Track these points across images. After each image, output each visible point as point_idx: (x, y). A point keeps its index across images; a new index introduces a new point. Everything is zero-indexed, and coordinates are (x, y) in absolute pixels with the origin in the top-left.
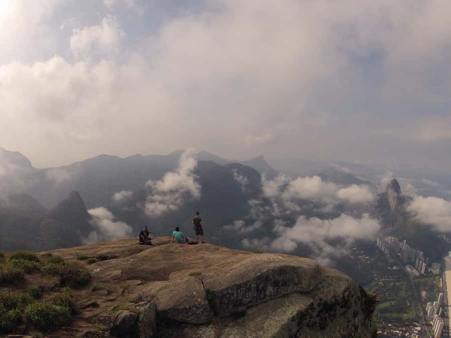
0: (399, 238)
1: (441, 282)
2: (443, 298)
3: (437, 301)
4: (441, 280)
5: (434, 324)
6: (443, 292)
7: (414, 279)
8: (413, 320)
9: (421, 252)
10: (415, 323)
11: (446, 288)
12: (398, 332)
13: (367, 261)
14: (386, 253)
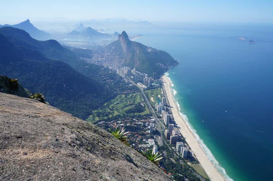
0: (130, 67)
1: (162, 91)
2: (165, 100)
3: (161, 102)
4: (162, 89)
5: (163, 116)
6: (164, 97)
7: (144, 91)
8: (148, 115)
9: (146, 75)
10: (150, 117)
11: (166, 94)
12: (140, 123)
13: (112, 83)
14: (123, 77)
